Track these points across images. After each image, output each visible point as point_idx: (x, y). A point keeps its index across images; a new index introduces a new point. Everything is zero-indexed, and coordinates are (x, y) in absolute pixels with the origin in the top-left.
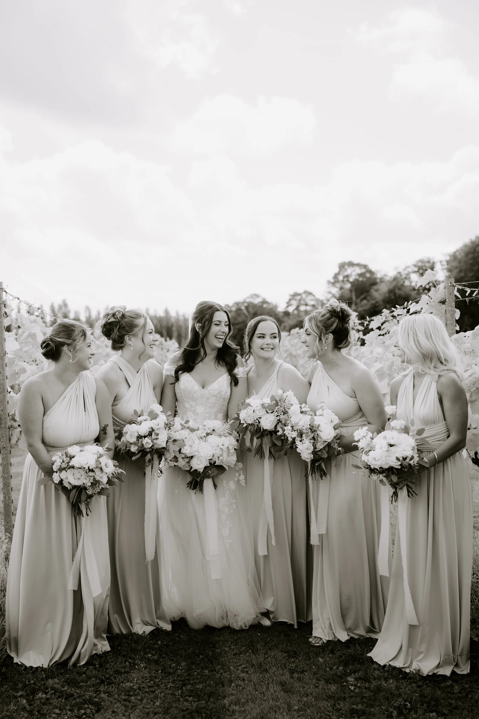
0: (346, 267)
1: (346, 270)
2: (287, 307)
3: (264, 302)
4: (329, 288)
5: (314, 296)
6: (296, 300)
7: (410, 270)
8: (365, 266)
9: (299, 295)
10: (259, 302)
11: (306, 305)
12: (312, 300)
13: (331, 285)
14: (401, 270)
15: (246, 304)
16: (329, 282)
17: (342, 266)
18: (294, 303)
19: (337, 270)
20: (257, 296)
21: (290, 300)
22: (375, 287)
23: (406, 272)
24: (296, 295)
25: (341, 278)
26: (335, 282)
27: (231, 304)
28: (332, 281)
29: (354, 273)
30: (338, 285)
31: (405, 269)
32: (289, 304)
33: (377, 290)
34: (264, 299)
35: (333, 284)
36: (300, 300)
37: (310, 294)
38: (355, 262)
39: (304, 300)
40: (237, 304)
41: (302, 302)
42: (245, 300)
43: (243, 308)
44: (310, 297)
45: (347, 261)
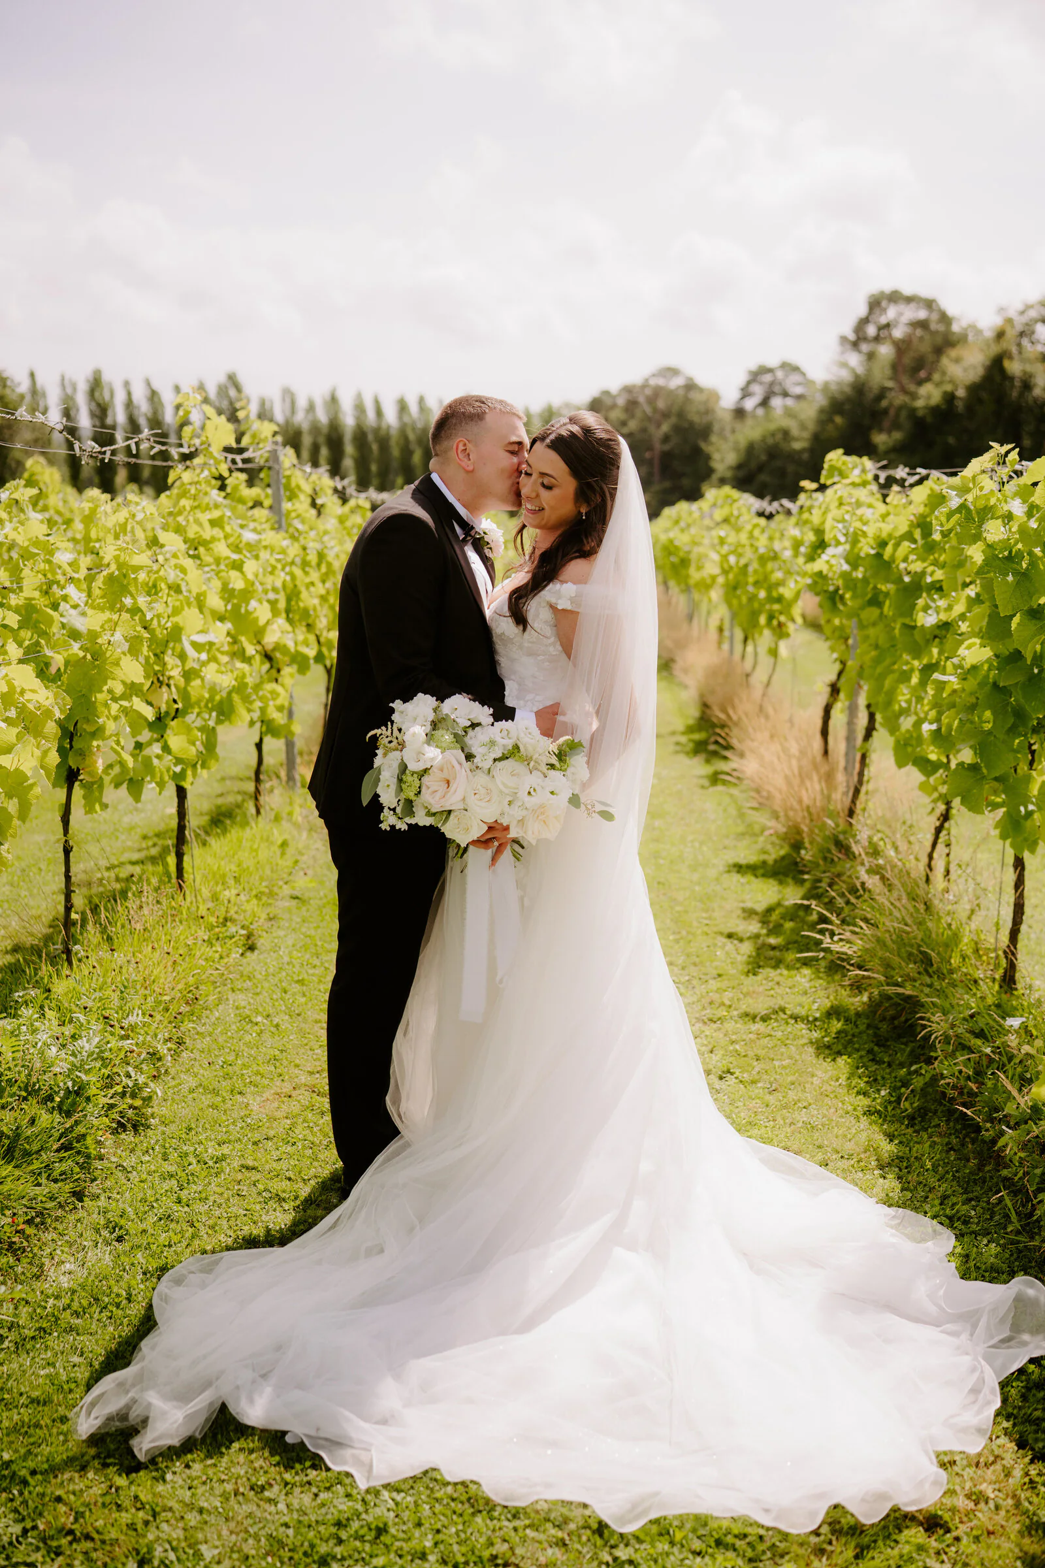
0: (884, 304)
1: (884, 310)
2: (742, 398)
3: (690, 386)
4: (843, 353)
5: (804, 374)
6: (761, 383)
7: (1033, 314)
8: (929, 304)
9: (770, 371)
10: (679, 387)
11: (785, 394)
12: (799, 384)
13: (848, 346)
14: (1012, 313)
15: (648, 392)
16: (844, 339)
17: (876, 304)
18: (758, 391)
19: (862, 311)
20: (673, 372)
21: (749, 383)
22: (953, 353)
23: (1024, 319)
24: (764, 370)
25: (871, 330)
26: (859, 339)
27: (614, 386)
28: (852, 337)
29: (900, 318)
30: (865, 347)
31: (1022, 313)
32: (745, 393)
33: (957, 360)
34: (690, 379)
35: (855, 345)
36: (772, 384)
37: (796, 369)
38: (907, 291)
39: (780, 384)
40: (628, 390)
41: (777, 389)
42: (647, 380)
43: (641, 399)
44: (794, 378)
45: (888, 287)
